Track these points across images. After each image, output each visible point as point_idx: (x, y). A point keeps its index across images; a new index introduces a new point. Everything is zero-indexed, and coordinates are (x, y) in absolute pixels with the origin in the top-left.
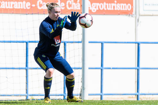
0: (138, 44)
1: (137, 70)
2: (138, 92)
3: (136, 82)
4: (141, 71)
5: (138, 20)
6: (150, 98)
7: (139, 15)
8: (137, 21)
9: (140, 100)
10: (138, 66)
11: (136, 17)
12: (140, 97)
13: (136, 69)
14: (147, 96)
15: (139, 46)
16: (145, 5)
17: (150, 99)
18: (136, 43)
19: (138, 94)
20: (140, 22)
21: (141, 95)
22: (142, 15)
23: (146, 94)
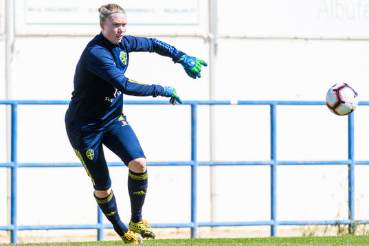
0: (13, 106)
1: (10, 169)
2: (12, 222)
3: (8, 198)
4: (20, 172)
5: (12, 47)
6: (42, 237)
7: (16, 36)
8: (9, 49)
9: (17, 241)
10: (13, 158)
11: (7, 40)
12: (18, 234)
13: (7, 167)
14: (34, 233)
15: (15, 110)
16: (30, 10)
17: (43, 241)
18: (6, 103)
19: (12, 227)
20: (18, 52)
21: (19, 230)
22: (21, 36)
23: (32, 228)
